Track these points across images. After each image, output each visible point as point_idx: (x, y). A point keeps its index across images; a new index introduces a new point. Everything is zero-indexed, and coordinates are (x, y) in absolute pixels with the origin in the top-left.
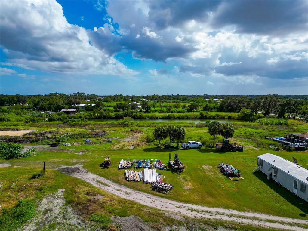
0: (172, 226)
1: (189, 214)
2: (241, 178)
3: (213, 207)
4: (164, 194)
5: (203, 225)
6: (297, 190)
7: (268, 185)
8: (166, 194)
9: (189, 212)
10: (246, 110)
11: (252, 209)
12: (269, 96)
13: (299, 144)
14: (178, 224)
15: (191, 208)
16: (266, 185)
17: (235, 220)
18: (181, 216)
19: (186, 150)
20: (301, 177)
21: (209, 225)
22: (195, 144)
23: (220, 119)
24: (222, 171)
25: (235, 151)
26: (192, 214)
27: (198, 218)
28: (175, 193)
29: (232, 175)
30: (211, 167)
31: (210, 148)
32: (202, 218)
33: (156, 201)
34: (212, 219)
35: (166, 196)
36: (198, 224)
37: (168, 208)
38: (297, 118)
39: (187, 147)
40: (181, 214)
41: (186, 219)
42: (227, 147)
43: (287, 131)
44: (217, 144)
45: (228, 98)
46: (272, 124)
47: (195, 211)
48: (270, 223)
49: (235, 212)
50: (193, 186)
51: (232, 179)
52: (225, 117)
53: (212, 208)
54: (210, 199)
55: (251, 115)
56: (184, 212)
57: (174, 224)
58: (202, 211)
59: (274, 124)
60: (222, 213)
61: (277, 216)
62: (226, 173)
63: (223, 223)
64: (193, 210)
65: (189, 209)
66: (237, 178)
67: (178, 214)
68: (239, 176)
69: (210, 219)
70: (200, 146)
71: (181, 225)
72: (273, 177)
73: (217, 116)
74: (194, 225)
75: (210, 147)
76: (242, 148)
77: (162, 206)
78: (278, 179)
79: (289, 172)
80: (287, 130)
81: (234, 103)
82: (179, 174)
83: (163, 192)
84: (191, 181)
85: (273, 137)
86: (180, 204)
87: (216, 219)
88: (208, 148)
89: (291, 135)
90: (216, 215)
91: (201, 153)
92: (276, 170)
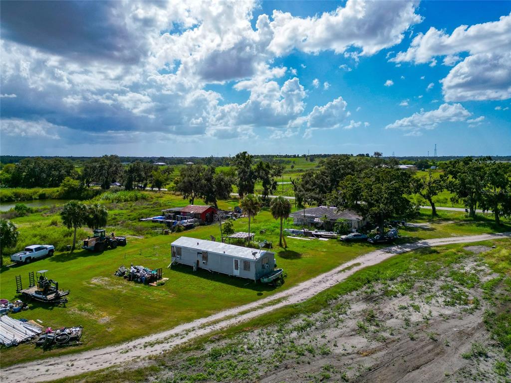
0: (146, 379)
1: (152, 351)
2: (165, 279)
3: (172, 327)
4: (77, 345)
5: (184, 354)
6: (239, 271)
7: (201, 277)
8: (81, 344)
9: (149, 349)
10: (72, 182)
11: (215, 309)
12: (106, 157)
13: (186, 221)
14: (152, 373)
15: (146, 343)
16: (199, 278)
17: (213, 329)
18: (144, 359)
19: (27, 266)
20: (241, 253)
21: (190, 350)
22: (42, 251)
23: (24, 200)
24: (133, 278)
25: (116, 248)
26: (156, 350)
27: (169, 350)
28: (94, 337)
29: (153, 279)
30: (106, 279)
31: (70, 252)
32: (175, 347)
33: (75, 363)
34: (187, 341)
35: (82, 347)
36: (176, 357)
37: (110, 361)
38: (147, 188)
39: (27, 259)
40: (141, 357)
41: (155, 360)
42: (103, 243)
43: (152, 208)
44: (87, 242)
45: (28, 162)
46: (126, 201)
47: (156, 343)
48: (245, 315)
49: (204, 321)
50: (110, 314)
51: (155, 284)
52: (33, 197)
53: (173, 330)
54: (157, 321)
55: (81, 189)
56: (144, 353)
57: (147, 376)
58: (166, 339)
59: (129, 199)
60: (191, 329)
61: (242, 305)
62: (141, 279)
63: (205, 338)
64: (152, 344)
65: (145, 346)
66: (160, 281)
67: (138, 360)
68: (160, 278)
69: (185, 343)
70: (51, 251)
71: (158, 371)
72: (201, 265)
73: (17, 195)
74: (173, 360)
75: (68, 249)
76: (125, 240)
77: (97, 365)
78: (210, 266)
79: (224, 253)
80: (152, 206)
81: (42, 171)
82: (65, 307)
83: (71, 343)
84: (98, 309)
85: (149, 217)
86: (124, 346)
87: (192, 339)
88: (65, 252)
89: (170, 212)
90: (187, 334)
91: (60, 263)
92: (205, 255)
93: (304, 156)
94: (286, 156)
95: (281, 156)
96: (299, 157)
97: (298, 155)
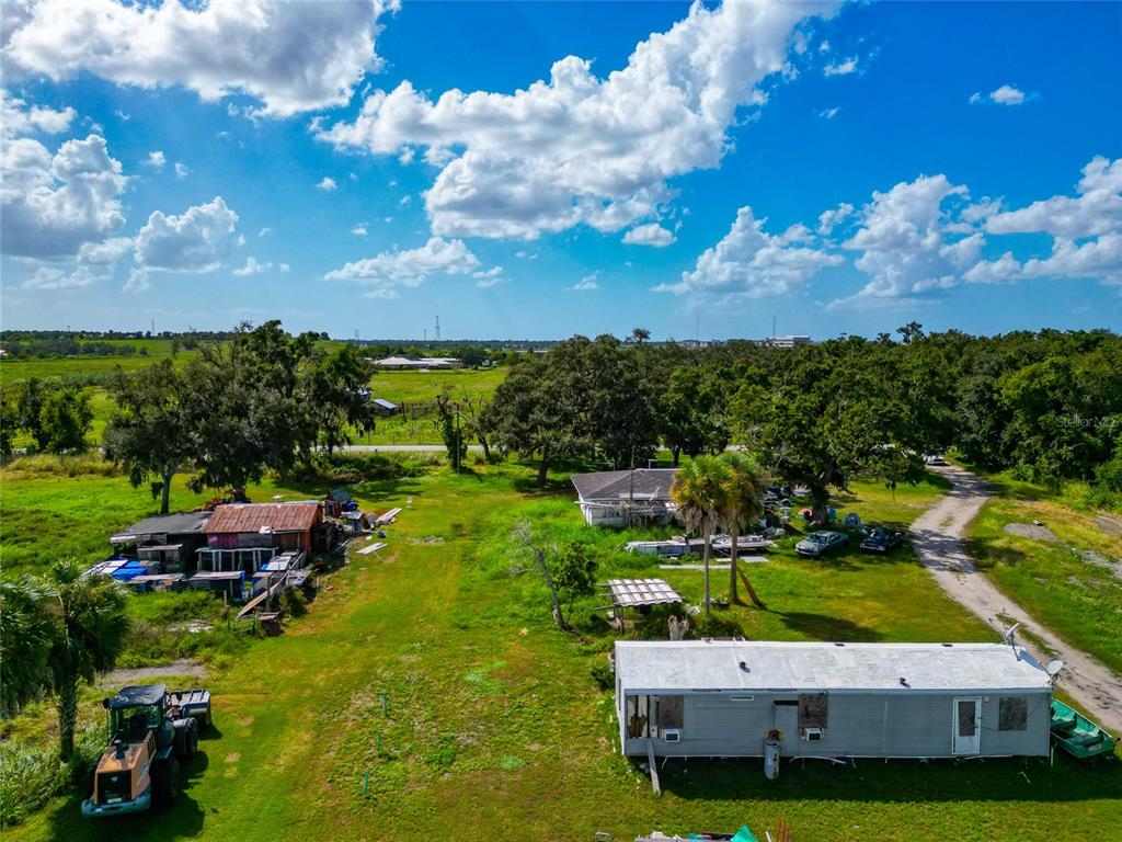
6: (976, 739)
72: (792, 747)
78: (839, 742)
79: (902, 683)
92: (813, 707)
93: (167, 335)
94: (111, 336)
95: (96, 335)
96: (153, 338)
97: (149, 333)
